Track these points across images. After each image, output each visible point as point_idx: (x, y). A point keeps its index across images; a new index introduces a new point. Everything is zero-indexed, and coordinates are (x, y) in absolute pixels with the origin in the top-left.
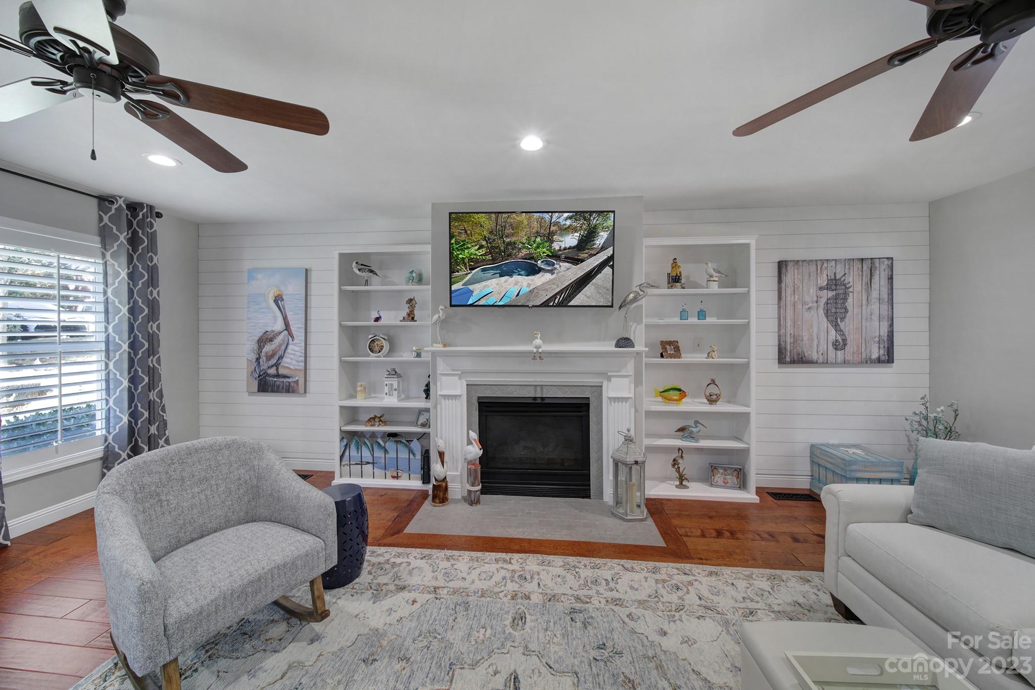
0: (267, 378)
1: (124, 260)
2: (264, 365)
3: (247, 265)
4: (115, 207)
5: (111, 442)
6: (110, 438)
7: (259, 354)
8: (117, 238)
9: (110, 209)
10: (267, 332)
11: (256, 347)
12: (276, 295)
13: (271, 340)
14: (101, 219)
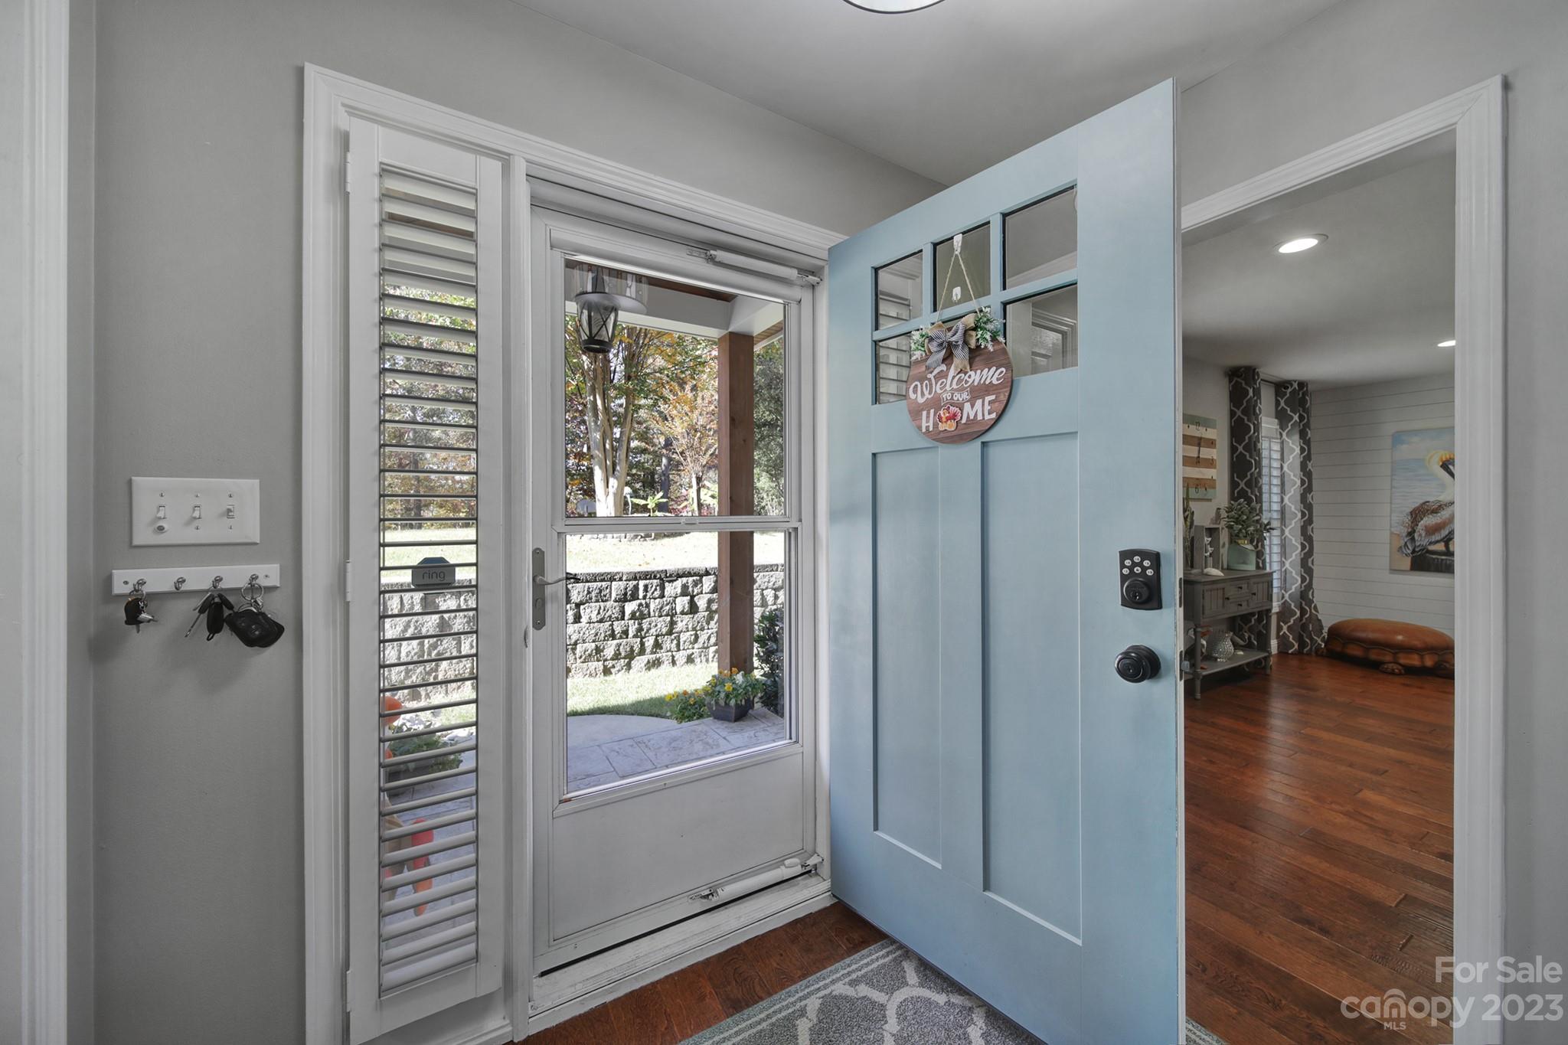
0: (1427, 555)
1: (1297, 437)
2: (1421, 540)
3: (1390, 429)
4: (1289, 390)
5: (1288, 600)
6: (1287, 596)
7: (1413, 528)
8: (1292, 418)
9: (1285, 394)
10: (1428, 502)
11: (1408, 520)
12: (1444, 459)
13: (1435, 511)
14: (1278, 403)
